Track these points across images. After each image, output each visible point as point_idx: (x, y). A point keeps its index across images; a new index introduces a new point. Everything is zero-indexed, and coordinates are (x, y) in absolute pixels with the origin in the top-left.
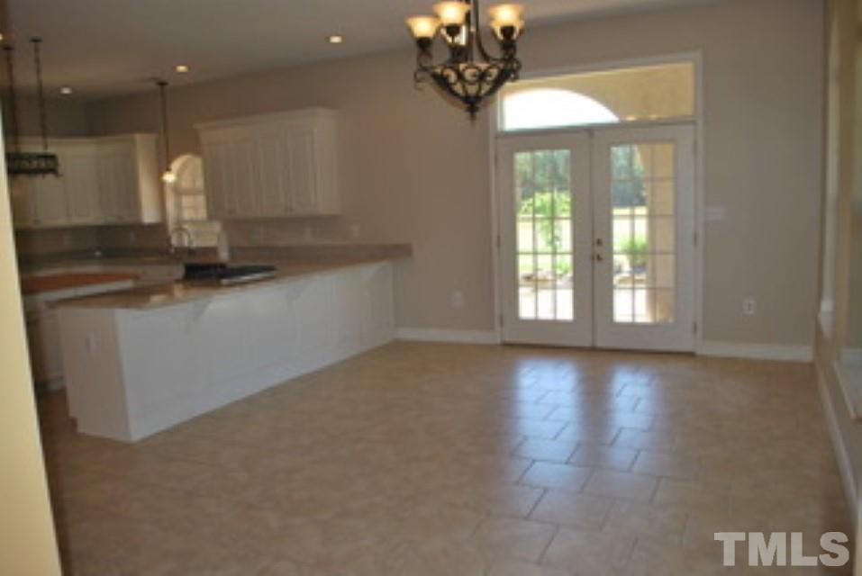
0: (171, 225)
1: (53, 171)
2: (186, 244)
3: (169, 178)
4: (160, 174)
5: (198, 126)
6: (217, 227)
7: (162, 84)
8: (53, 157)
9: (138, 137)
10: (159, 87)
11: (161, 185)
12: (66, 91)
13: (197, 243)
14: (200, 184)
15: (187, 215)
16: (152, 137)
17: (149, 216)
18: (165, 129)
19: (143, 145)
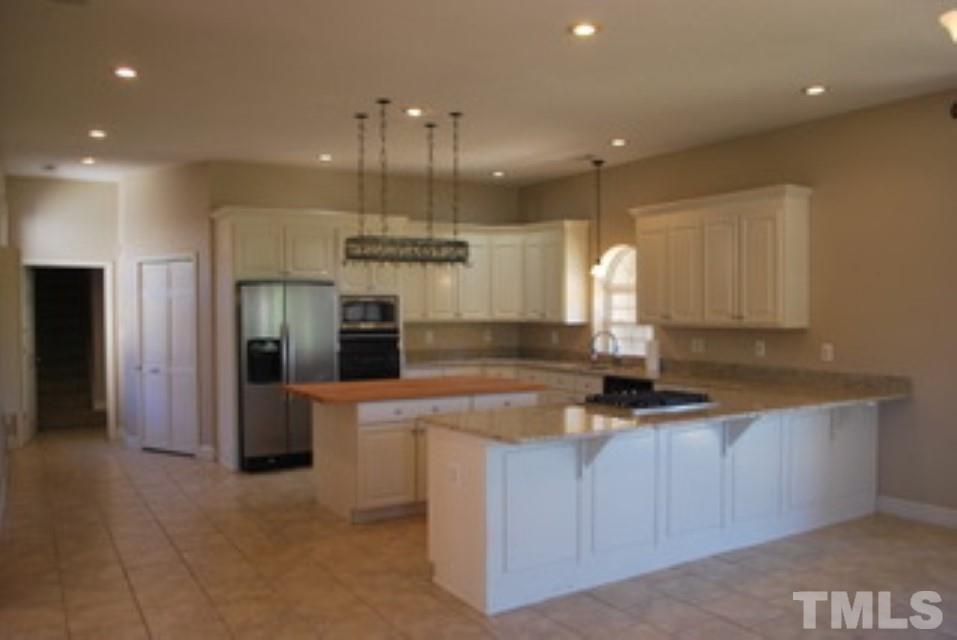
0: (597, 326)
1: (462, 260)
2: (611, 350)
3: (599, 271)
4: (589, 267)
5: (634, 211)
6: (648, 333)
7: (598, 163)
8: (462, 245)
9: (568, 224)
10: (594, 168)
11: (589, 281)
12: (499, 174)
13: (624, 350)
14: (632, 280)
15: (617, 316)
16: (583, 225)
17: (573, 315)
18: (599, 215)
19: (572, 234)
